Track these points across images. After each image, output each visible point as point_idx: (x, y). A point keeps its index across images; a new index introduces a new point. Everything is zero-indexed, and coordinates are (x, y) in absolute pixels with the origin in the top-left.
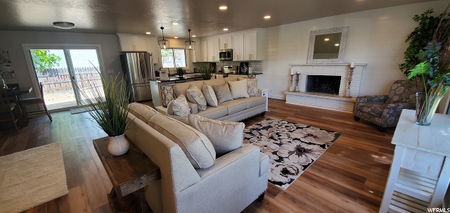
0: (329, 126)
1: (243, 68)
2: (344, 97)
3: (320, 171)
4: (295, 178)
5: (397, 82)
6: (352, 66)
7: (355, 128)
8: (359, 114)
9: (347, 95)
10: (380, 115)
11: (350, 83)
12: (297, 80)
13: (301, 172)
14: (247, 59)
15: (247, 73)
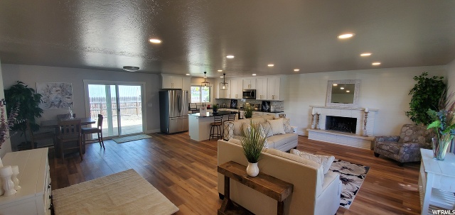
0: (357, 161)
1: (265, 106)
2: (362, 135)
3: (368, 196)
4: (352, 200)
5: (405, 126)
6: (366, 111)
7: (378, 162)
8: (378, 151)
9: (364, 134)
10: (398, 152)
11: (365, 124)
12: (318, 120)
13: (354, 197)
14: (270, 99)
15: (269, 111)
